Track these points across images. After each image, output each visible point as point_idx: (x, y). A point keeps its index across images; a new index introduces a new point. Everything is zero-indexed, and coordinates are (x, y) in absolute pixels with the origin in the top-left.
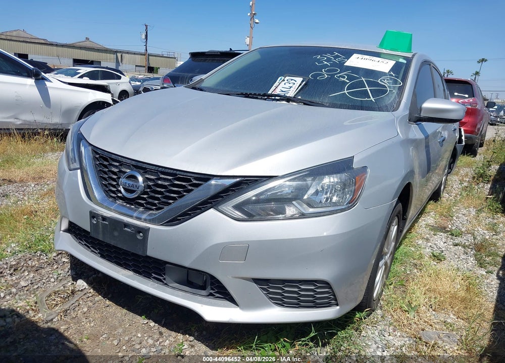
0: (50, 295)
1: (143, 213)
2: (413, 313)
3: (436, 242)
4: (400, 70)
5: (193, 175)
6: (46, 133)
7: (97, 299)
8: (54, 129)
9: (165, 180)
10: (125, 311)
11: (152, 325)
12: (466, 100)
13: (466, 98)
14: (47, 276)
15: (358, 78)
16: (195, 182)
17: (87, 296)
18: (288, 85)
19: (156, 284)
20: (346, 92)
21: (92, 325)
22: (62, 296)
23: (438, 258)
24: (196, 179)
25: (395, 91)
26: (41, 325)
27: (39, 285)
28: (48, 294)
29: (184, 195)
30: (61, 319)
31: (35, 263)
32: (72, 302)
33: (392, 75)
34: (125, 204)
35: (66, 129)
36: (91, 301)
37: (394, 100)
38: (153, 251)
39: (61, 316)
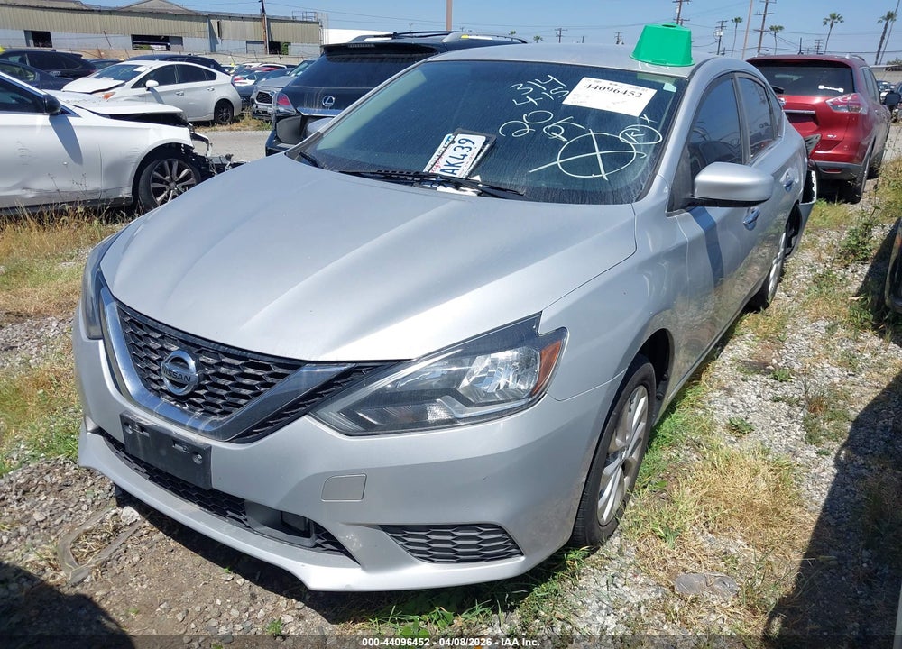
0: (79, 539)
1: (200, 418)
2: (672, 541)
3: (744, 396)
4: (662, 109)
5: (273, 360)
6: (78, 211)
7: (156, 537)
8: (93, 201)
9: (231, 366)
10: (199, 558)
11: (239, 583)
12: (840, 99)
13: (841, 94)
14: (76, 501)
15: (582, 132)
16: (277, 370)
17: (138, 534)
18: (459, 152)
19: (235, 528)
20: (558, 162)
21: (145, 586)
22: (99, 537)
23: (738, 429)
24: (279, 365)
25: (647, 156)
26: (65, 590)
27: (64, 517)
28: (73, 537)
29: (261, 393)
30: (96, 578)
31: (58, 479)
32: (115, 547)
33: (645, 122)
34: (173, 403)
35: (115, 199)
36: (146, 543)
37: (642, 175)
38: (220, 482)
39: (97, 572)
